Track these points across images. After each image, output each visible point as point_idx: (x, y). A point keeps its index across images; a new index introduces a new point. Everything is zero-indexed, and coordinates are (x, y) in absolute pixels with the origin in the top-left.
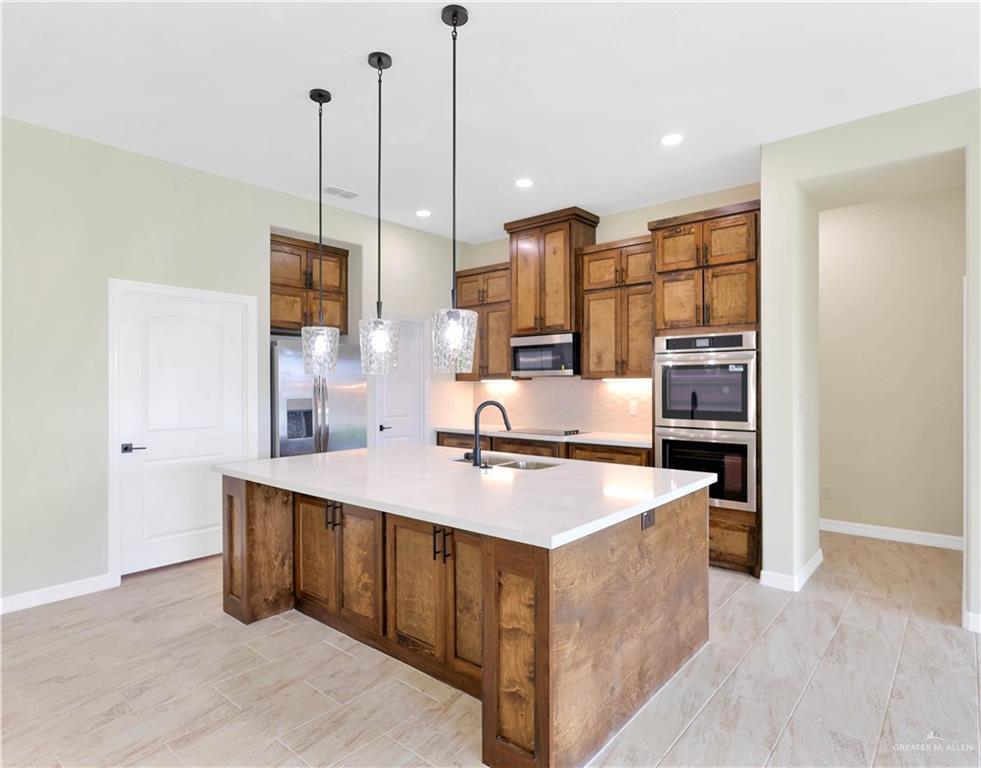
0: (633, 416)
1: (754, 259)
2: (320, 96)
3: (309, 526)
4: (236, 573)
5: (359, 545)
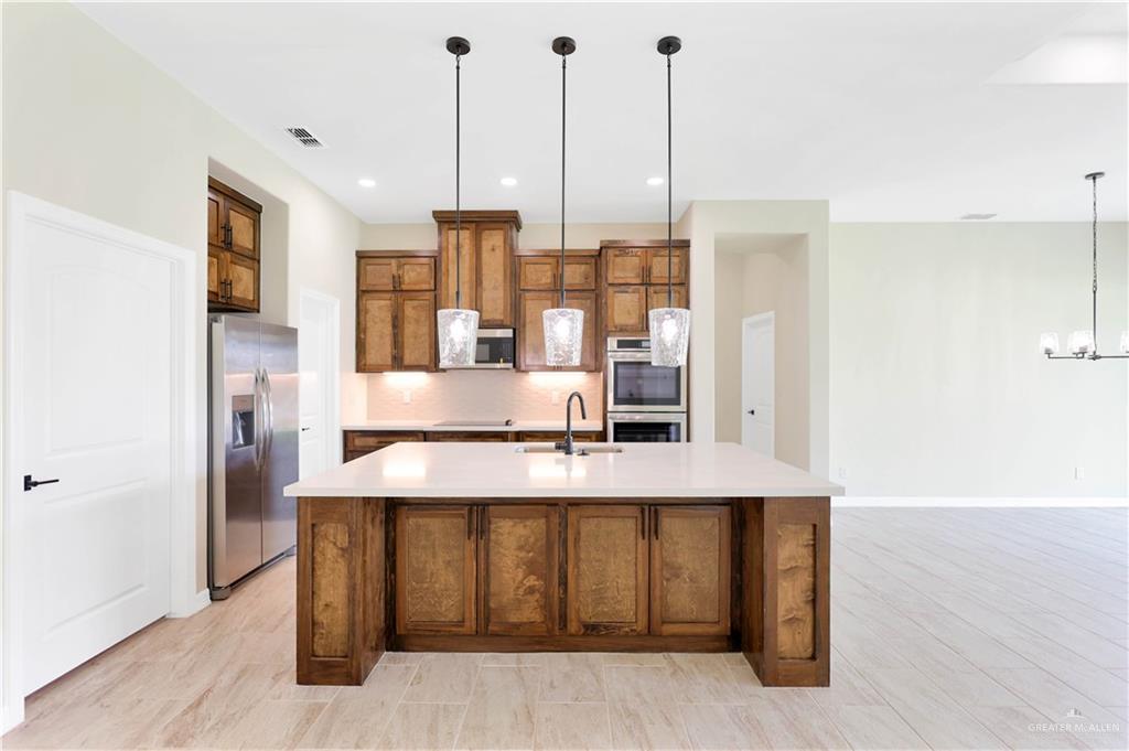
0: (554, 404)
3: (423, 543)
4: (328, 626)
5: (520, 548)
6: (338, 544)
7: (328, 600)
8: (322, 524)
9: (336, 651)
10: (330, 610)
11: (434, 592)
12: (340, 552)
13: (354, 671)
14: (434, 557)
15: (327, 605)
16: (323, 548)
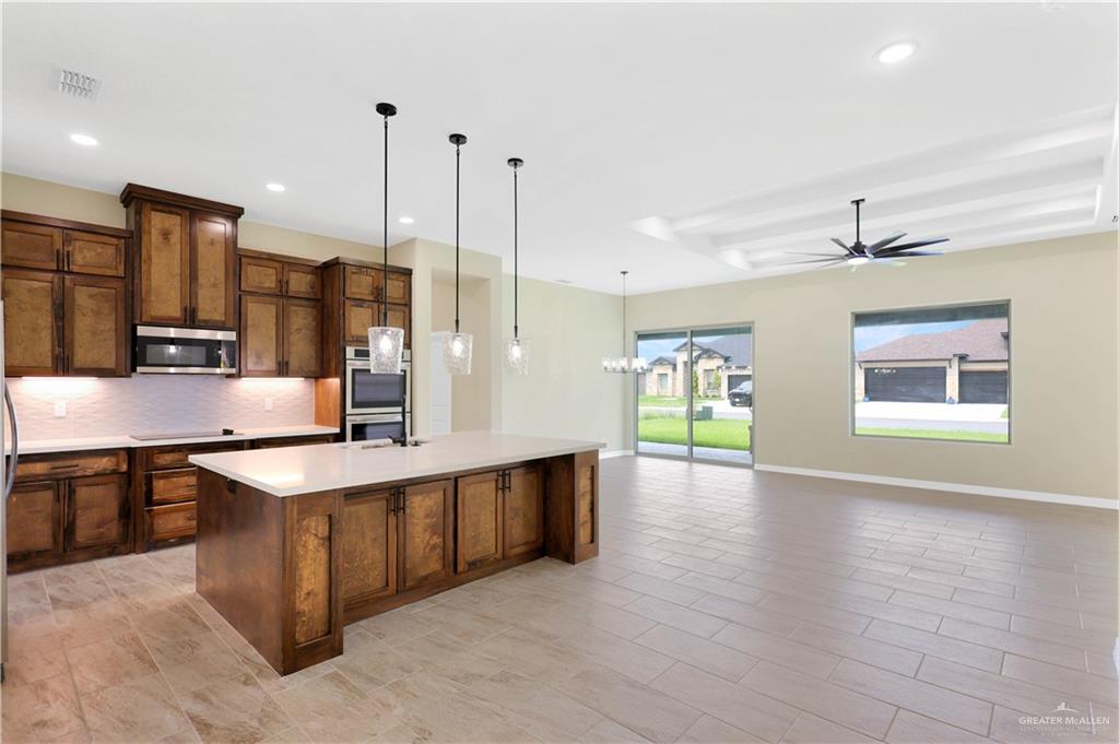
0: (268, 411)
1: (408, 305)
2: (386, 109)
3: (354, 527)
4: (310, 611)
5: (427, 516)
6: (320, 536)
7: (310, 588)
8: (304, 520)
9: (317, 632)
10: (312, 596)
11: (364, 569)
12: (321, 541)
13: (337, 644)
14: (363, 537)
15: (308, 594)
16: (305, 542)
